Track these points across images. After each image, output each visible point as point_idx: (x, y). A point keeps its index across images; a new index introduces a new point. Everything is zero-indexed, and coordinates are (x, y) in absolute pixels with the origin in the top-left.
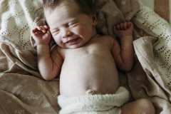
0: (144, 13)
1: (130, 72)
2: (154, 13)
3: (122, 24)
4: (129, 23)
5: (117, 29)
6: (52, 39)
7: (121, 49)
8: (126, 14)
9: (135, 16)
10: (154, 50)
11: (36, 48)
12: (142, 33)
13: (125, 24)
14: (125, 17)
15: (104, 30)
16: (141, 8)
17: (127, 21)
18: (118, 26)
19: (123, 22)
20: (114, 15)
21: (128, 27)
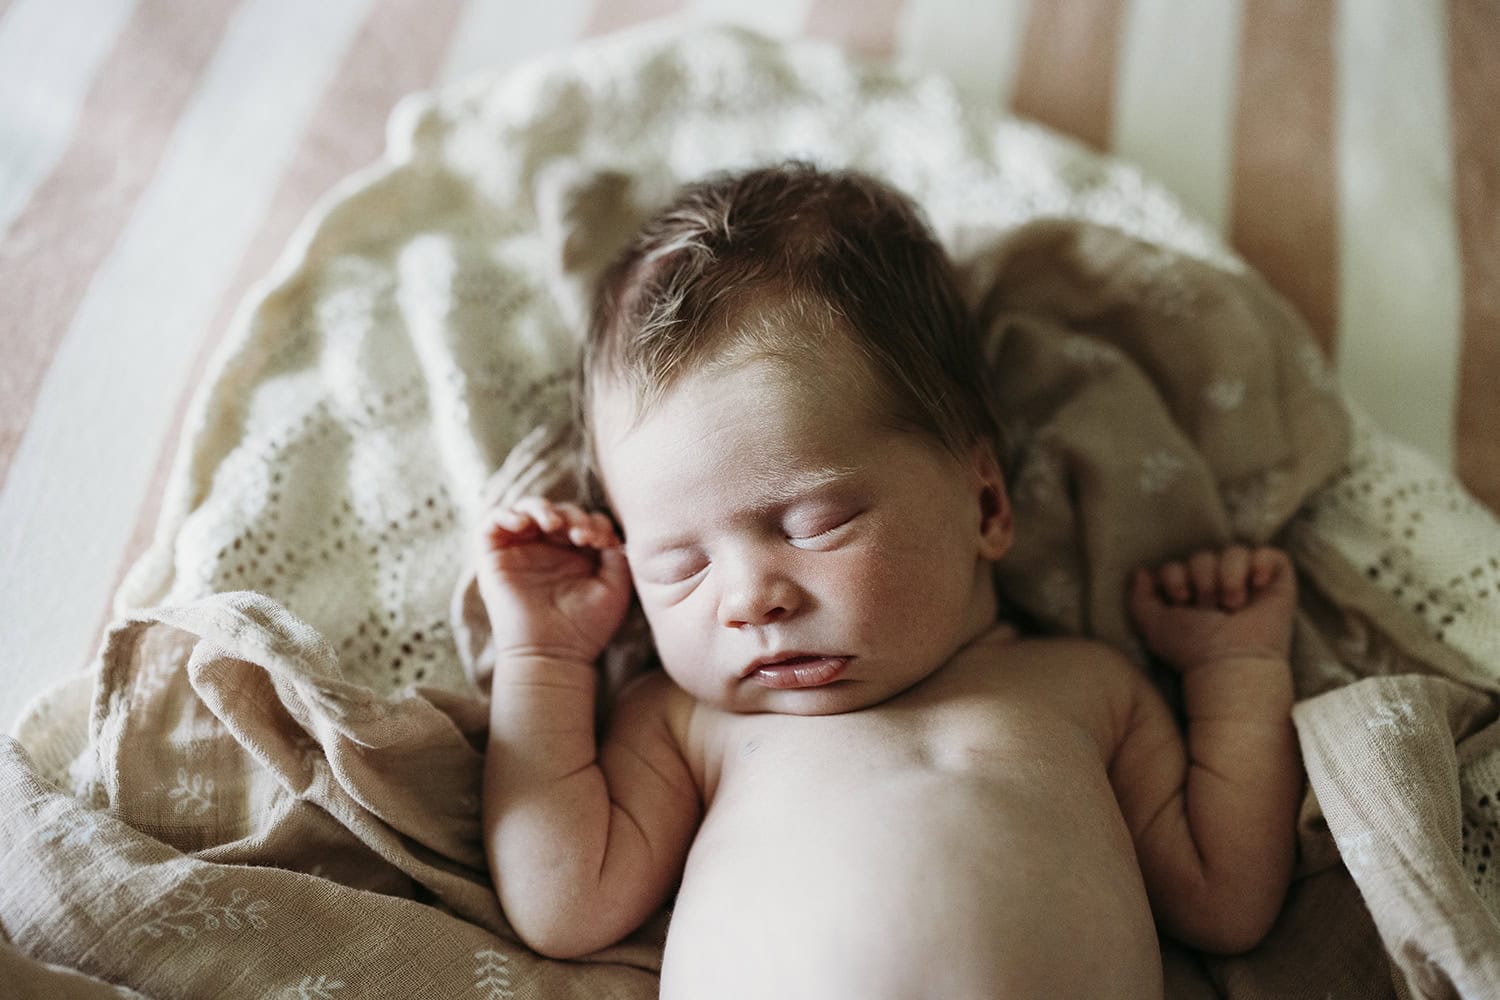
0: (1382, 490)
1: (1251, 954)
2: (1461, 496)
3: (1204, 563)
4: (1267, 557)
5: (1163, 593)
6: (632, 619)
7: (1191, 761)
8: (1237, 484)
9: (1307, 512)
10: (1466, 791)
11: (486, 682)
12: (1359, 646)
13: (1236, 565)
14: (1231, 509)
15: (1056, 593)
16: (1358, 450)
17: (1247, 542)
18: (1175, 575)
19: (1217, 547)
20: (1146, 483)
21: (1253, 590)
